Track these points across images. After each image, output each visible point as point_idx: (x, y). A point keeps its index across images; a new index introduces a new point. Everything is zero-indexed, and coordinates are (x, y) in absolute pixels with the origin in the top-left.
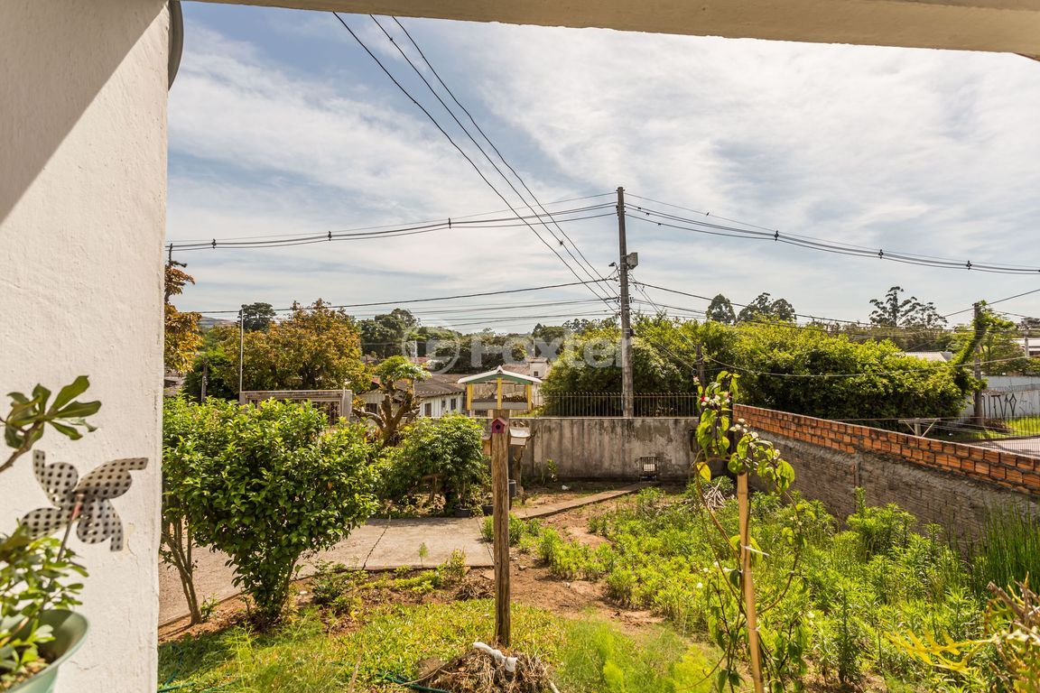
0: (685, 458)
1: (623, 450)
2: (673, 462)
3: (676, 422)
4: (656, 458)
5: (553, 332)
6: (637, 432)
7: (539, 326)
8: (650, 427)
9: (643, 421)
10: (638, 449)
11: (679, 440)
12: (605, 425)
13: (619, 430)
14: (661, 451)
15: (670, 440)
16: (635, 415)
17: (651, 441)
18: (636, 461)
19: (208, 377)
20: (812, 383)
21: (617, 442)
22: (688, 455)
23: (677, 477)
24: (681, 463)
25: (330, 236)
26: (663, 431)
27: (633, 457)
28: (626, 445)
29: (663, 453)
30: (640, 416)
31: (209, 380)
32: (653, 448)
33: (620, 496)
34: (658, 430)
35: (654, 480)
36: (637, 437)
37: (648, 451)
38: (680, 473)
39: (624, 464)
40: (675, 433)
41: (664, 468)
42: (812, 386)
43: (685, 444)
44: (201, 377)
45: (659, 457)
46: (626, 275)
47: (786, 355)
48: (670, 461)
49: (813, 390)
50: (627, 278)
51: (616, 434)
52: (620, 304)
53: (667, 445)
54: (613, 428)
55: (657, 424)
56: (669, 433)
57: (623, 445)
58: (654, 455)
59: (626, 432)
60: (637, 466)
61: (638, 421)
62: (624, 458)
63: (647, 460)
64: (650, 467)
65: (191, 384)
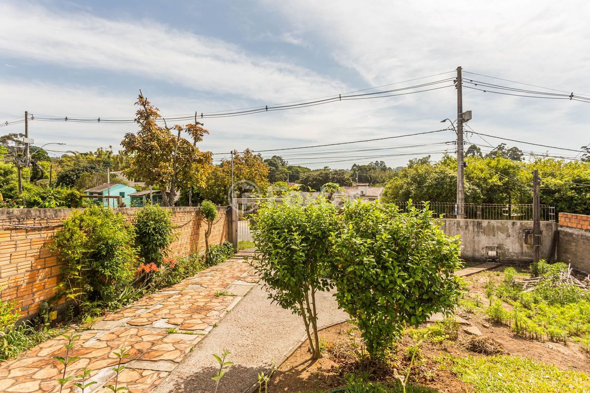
0: (520, 248)
1: (474, 241)
2: (510, 250)
3: (514, 224)
4: (498, 248)
5: (365, 169)
6: (484, 229)
7: (355, 165)
8: (493, 227)
9: (489, 223)
10: (484, 241)
11: (516, 236)
12: (461, 224)
13: (471, 228)
14: (501, 243)
15: (509, 236)
16: (483, 218)
17: (494, 236)
18: (483, 248)
19: (192, 191)
20: (576, 200)
21: (470, 236)
22: (522, 246)
23: (513, 261)
24: (516, 252)
25: (267, 108)
26: (503, 229)
27: (481, 246)
28: (476, 238)
29: (503, 244)
30: (486, 219)
31: (193, 193)
32: (495, 241)
33: (480, 272)
34: (499, 229)
35: (497, 262)
36: (484, 233)
37: (492, 242)
38: (515, 258)
39: (474, 250)
40: (513, 231)
41: (503, 254)
42: (576, 202)
43: (520, 239)
44: (189, 191)
45: (499, 247)
46: (462, 126)
47: (558, 181)
48: (508, 249)
49: (576, 205)
50: (462, 128)
51: (469, 231)
52: (457, 146)
53: (506, 239)
54: (467, 227)
55: (499, 225)
56: (508, 231)
57: (474, 238)
58: (496, 246)
59: (476, 230)
60: (484, 252)
61: (485, 223)
62: (474, 246)
63: (491, 249)
64: (492, 253)
65: (184, 195)
